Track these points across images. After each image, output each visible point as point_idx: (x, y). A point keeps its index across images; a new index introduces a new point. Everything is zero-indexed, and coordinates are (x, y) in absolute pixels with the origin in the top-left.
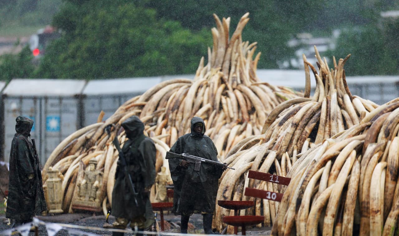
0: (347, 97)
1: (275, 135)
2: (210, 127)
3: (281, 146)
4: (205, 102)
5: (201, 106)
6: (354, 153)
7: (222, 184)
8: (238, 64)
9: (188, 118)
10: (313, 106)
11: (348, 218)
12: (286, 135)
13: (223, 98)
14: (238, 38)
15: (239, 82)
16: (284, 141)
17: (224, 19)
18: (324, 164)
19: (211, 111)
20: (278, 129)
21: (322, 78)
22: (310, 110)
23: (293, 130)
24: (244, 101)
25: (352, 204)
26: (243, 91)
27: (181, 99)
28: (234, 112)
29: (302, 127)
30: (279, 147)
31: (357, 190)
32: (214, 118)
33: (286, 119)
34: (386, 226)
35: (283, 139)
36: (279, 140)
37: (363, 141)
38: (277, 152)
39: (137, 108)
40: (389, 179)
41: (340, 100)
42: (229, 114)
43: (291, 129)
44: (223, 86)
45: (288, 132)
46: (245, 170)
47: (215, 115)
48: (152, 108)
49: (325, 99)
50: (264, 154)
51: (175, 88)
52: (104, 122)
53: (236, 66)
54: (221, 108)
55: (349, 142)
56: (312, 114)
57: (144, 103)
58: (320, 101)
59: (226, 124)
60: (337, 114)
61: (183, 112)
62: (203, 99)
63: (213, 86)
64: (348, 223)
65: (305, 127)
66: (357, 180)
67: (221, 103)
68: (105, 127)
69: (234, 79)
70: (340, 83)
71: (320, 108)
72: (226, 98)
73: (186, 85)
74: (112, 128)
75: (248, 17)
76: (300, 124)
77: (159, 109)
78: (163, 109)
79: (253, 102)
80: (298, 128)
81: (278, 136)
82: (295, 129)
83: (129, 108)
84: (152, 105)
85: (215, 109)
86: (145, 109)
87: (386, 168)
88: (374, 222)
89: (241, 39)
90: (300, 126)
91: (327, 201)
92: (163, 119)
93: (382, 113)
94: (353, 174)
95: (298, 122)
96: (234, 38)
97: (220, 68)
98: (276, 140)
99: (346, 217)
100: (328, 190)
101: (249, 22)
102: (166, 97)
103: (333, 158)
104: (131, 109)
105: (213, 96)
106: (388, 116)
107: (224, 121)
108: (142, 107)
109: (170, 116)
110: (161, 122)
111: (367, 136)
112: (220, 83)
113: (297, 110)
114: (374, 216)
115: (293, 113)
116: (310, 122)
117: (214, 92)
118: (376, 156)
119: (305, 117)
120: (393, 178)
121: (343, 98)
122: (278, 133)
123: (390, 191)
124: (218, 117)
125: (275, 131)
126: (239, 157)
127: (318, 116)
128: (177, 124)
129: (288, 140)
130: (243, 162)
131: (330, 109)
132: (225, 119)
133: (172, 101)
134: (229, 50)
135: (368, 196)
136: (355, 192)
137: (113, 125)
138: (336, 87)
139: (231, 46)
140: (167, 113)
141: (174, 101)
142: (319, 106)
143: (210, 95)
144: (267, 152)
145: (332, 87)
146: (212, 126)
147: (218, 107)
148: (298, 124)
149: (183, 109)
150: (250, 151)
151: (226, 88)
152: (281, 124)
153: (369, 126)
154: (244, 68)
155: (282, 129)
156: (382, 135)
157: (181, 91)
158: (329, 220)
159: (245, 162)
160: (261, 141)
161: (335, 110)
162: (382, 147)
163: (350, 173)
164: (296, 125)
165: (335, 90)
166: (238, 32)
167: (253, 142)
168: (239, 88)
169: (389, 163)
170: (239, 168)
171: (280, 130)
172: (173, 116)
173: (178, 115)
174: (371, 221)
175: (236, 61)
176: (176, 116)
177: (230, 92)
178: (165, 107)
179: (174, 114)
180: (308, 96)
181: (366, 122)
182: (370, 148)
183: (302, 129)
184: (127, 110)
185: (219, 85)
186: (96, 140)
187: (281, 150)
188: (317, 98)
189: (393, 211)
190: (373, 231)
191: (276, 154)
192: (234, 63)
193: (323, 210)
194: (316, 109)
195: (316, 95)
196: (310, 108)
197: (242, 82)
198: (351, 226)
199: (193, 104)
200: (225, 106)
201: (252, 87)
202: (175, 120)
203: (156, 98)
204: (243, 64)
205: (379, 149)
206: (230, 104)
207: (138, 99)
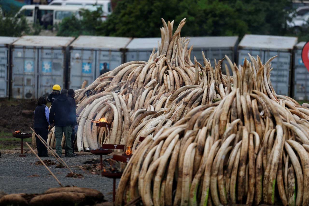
0: (221, 86)
1: (173, 109)
2: (154, 95)
3: (176, 117)
4: (153, 77)
5: (150, 80)
6: (178, 136)
7: (136, 141)
8: (177, 53)
9: (141, 88)
10: (199, 91)
11: (170, 178)
12: (179, 110)
13: (165, 75)
14: (178, 34)
15: (177, 64)
16: (178, 114)
17: (169, 22)
18: (158, 143)
19: (156, 83)
20: (175, 106)
21: (206, 72)
22: (196, 94)
23: (184, 107)
24: (178, 78)
25: (172, 169)
26: (178, 71)
27: (137, 75)
28: (171, 85)
29: (190, 105)
30: (175, 118)
31: (176, 160)
32: (157, 88)
33: (180, 99)
34: (193, 184)
35: (177, 112)
36: (175, 113)
37: (185, 129)
38: (172, 121)
39: (108, 79)
40: (198, 154)
41: (217, 87)
42: (167, 86)
43: (183, 106)
44: (165, 67)
45: (181, 108)
46: (151, 132)
47: (159, 86)
48: (118, 80)
49: (207, 87)
50: (164, 121)
51: (134, 67)
52: (86, 88)
53: (176, 54)
54: (163, 82)
55: (176, 129)
56: (197, 96)
57: (113, 76)
58: (204, 88)
59: (165, 92)
60: (214, 97)
61: (138, 84)
62: (152, 75)
63: (159, 67)
64: (170, 181)
65: (192, 105)
66: (177, 154)
67: (163, 79)
68: (86, 92)
69: (174, 63)
70: (218, 76)
71: (203, 93)
72: (167, 75)
73: (141, 66)
74: (90, 92)
75: (185, 21)
76: (189, 102)
77: (122, 81)
78: (125, 81)
79: (184, 79)
80: (188, 105)
81: (175, 110)
82: (185, 106)
83: (103, 79)
84: (118, 78)
85: (159, 82)
86: (113, 80)
87: (196, 147)
88: (185, 181)
89: (180, 35)
90: (188, 104)
91: (157, 167)
92: (124, 88)
93: (198, 111)
94: (175, 150)
95: (188, 101)
96: (175, 34)
97: (165, 55)
98: (173, 113)
99: (168, 177)
100: (159, 160)
101: (186, 23)
102: (128, 73)
103: (164, 139)
104: (104, 80)
105: (158, 73)
106: (201, 113)
107: (164, 91)
108: (111, 79)
109: (129, 86)
110: (122, 90)
111: (187, 126)
112: (164, 65)
113: (188, 93)
114: (185, 177)
115: (185, 95)
116: (196, 101)
117: (159, 71)
118: (191, 138)
119: (193, 98)
120: (200, 153)
121: (219, 86)
122: (175, 108)
123: (197, 162)
124: (160, 88)
125: (173, 106)
126: (149, 122)
127: (201, 97)
128: (133, 92)
129: (180, 113)
130: (150, 127)
131: (209, 93)
132: (165, 90)
133: (131, 76)
134: (172, 42)
135: (183, 164)
136: (175, 161)
137: (91, 90)
138: (214, 79)
139: (173, 40)
140: (127, 84)
141: (132, 76)
142: (202, 91)
143: (156, 73)
144: (166, 121)
145: (212, 78)
146: (156, 94)
147: (161, 81)
148: (188, 103)
149: (138, 81)
150: (156, 119)
151: (168, 68)
152: (177, 102)
153: (189, 119)
154: (181, 55)
155: (177, 106)
156: (196, 125)
157: (138, 69)
158: (157, 179)
159: (152, 126)
160: (164, 112)
161: (212, 94)
162: (195, 133)
163: (173, 150)
164: (186, 104)
165: (214, 81)
166: (178, 31)
167: (160, 113)
168: (175, 69)
169: (198, 144)
170: (147, 130)
171: (176, 106)
172: (131, 87)
173: (134, 85)
174: (183, 180)
175: (176, 50)
176: (133, 86)
177: (170, 72)
178: (126, 80)
179: (132, 85)
180: (197, 84)
181: (188, 116)
182: (187, 134)
183: (190, 106)
184: (101, 80)
185: (163, 66)
186: (79, 100)
187: (176, 119)
188: (202, 86)
189: (198, 174)
190: (184, 186)
191: (172, 122)
192: (174, 51)
193: (155, 172)
194: (200, 93)
195: (202, 83)
196: (197, 92)
197: (179, 64)
198: (171, 183)
199: (145, 79)
200: (165, 81)
201: (185, 68)
202: (132, 89)
203: (120, 73)
204: (180, 52)
205: (193, 134)
206: (169, 80)
207: (109, 73)
